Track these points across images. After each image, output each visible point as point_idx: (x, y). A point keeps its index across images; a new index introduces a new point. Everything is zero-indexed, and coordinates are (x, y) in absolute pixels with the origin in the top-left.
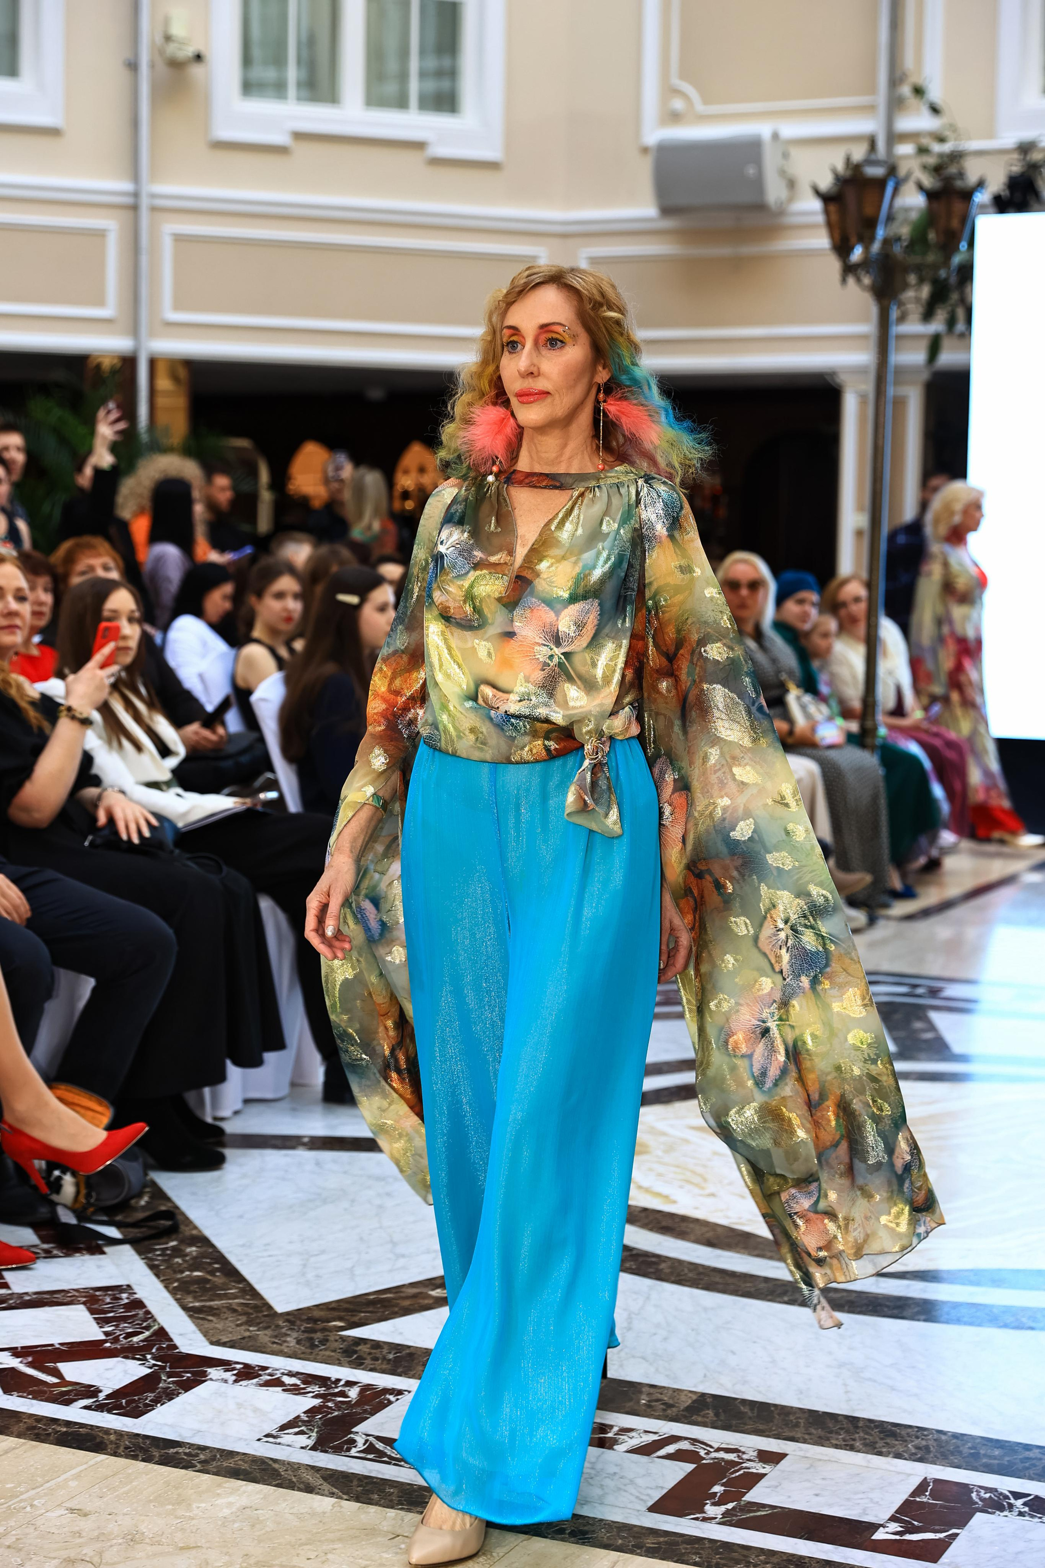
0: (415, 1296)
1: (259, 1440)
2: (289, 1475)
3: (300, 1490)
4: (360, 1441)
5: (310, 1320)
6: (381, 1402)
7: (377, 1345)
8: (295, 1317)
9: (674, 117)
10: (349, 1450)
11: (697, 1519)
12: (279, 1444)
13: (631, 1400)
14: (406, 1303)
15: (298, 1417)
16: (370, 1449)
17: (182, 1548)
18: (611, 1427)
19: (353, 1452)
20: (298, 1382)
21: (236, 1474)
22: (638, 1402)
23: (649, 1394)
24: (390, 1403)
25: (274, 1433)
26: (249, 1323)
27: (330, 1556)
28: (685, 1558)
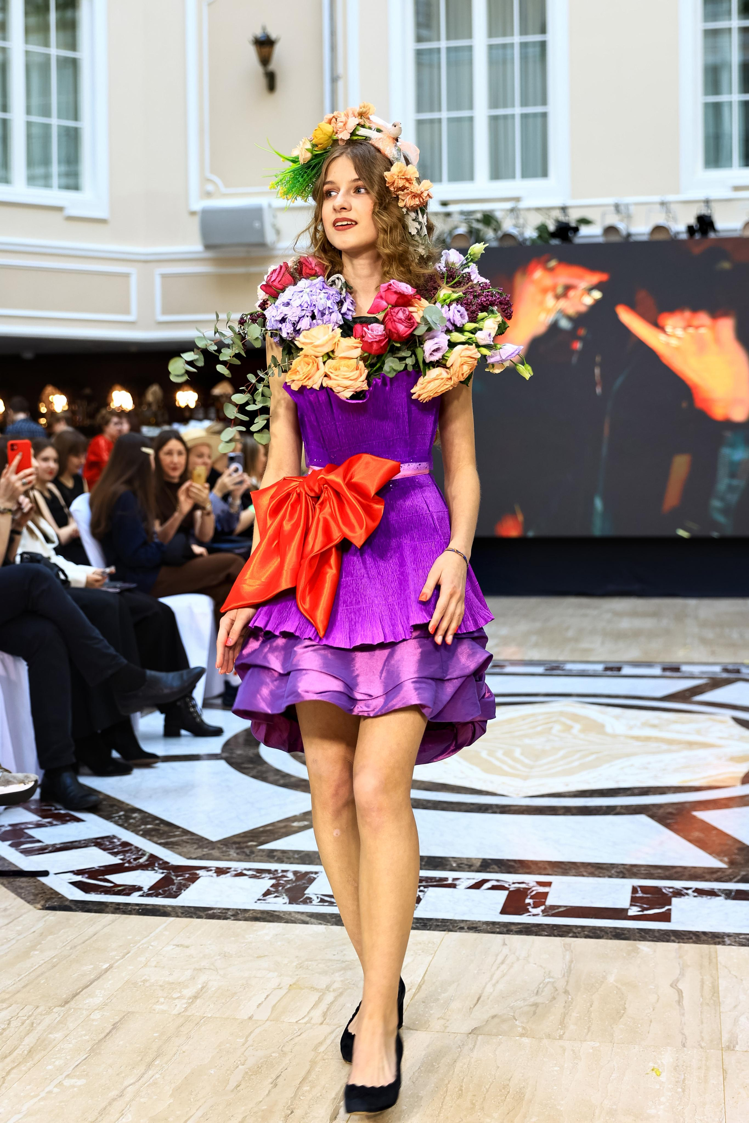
0: (285, 827)
1: (256, 902)
2: (287, 916)
3: (300, 923)
4: (314, 897)
5: (235, 843)
6: (310, 878)
7: (284, 852)
8: (227, 843)
9: (209, 195)
10: (311, 902)
11: (530, 915)
12: (269, 903)
13: (447, 865)
14: (283, 830)
15: (268, 890)
16: (322, 901)
17: (257, 957)
18: (447, 878)
19: (314, 903)
20: (254, 873)
21: (256, 919)
22: (451, 865)
23: (455, 861)
24: (315, 879)
25: (261, 898)
26: (200, 847)
27: (344, 952)
28: (539, 933)
